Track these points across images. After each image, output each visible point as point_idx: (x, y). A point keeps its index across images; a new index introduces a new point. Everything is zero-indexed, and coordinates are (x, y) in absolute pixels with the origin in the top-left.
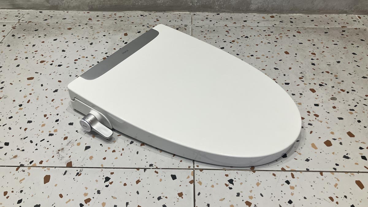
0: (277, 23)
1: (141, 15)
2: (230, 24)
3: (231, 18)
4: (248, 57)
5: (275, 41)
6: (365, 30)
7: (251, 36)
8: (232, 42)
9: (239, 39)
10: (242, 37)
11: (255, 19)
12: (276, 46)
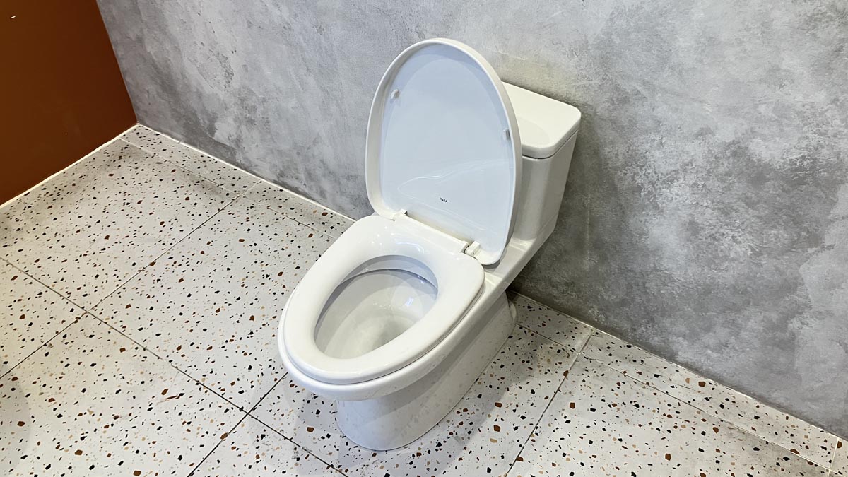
0: (700, 398)
1: (529, 307)
2: (632, 370)
3: (642, 361)
4: (614, 439)
5: (669, 431)
6: (823, 472)
7: (643, 406)
8: (612, 406)
9: (625, 404)
10: (631, 402)
11: (673, 379)
12: (664, 438)
